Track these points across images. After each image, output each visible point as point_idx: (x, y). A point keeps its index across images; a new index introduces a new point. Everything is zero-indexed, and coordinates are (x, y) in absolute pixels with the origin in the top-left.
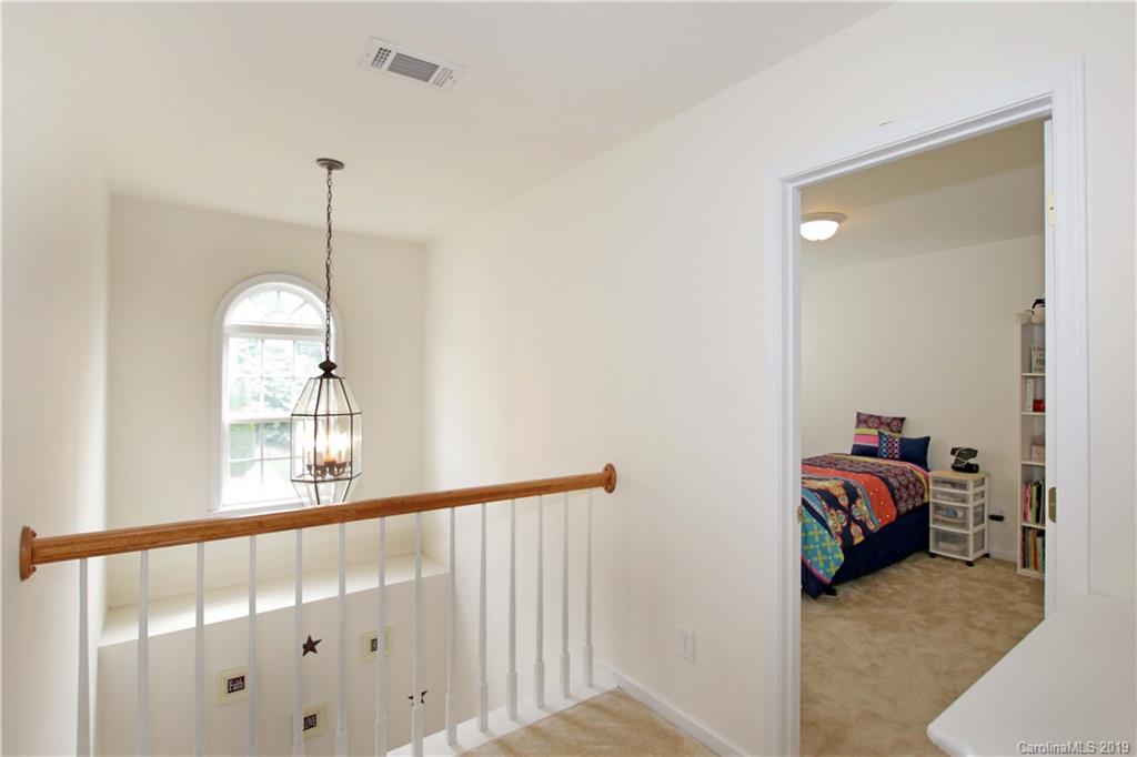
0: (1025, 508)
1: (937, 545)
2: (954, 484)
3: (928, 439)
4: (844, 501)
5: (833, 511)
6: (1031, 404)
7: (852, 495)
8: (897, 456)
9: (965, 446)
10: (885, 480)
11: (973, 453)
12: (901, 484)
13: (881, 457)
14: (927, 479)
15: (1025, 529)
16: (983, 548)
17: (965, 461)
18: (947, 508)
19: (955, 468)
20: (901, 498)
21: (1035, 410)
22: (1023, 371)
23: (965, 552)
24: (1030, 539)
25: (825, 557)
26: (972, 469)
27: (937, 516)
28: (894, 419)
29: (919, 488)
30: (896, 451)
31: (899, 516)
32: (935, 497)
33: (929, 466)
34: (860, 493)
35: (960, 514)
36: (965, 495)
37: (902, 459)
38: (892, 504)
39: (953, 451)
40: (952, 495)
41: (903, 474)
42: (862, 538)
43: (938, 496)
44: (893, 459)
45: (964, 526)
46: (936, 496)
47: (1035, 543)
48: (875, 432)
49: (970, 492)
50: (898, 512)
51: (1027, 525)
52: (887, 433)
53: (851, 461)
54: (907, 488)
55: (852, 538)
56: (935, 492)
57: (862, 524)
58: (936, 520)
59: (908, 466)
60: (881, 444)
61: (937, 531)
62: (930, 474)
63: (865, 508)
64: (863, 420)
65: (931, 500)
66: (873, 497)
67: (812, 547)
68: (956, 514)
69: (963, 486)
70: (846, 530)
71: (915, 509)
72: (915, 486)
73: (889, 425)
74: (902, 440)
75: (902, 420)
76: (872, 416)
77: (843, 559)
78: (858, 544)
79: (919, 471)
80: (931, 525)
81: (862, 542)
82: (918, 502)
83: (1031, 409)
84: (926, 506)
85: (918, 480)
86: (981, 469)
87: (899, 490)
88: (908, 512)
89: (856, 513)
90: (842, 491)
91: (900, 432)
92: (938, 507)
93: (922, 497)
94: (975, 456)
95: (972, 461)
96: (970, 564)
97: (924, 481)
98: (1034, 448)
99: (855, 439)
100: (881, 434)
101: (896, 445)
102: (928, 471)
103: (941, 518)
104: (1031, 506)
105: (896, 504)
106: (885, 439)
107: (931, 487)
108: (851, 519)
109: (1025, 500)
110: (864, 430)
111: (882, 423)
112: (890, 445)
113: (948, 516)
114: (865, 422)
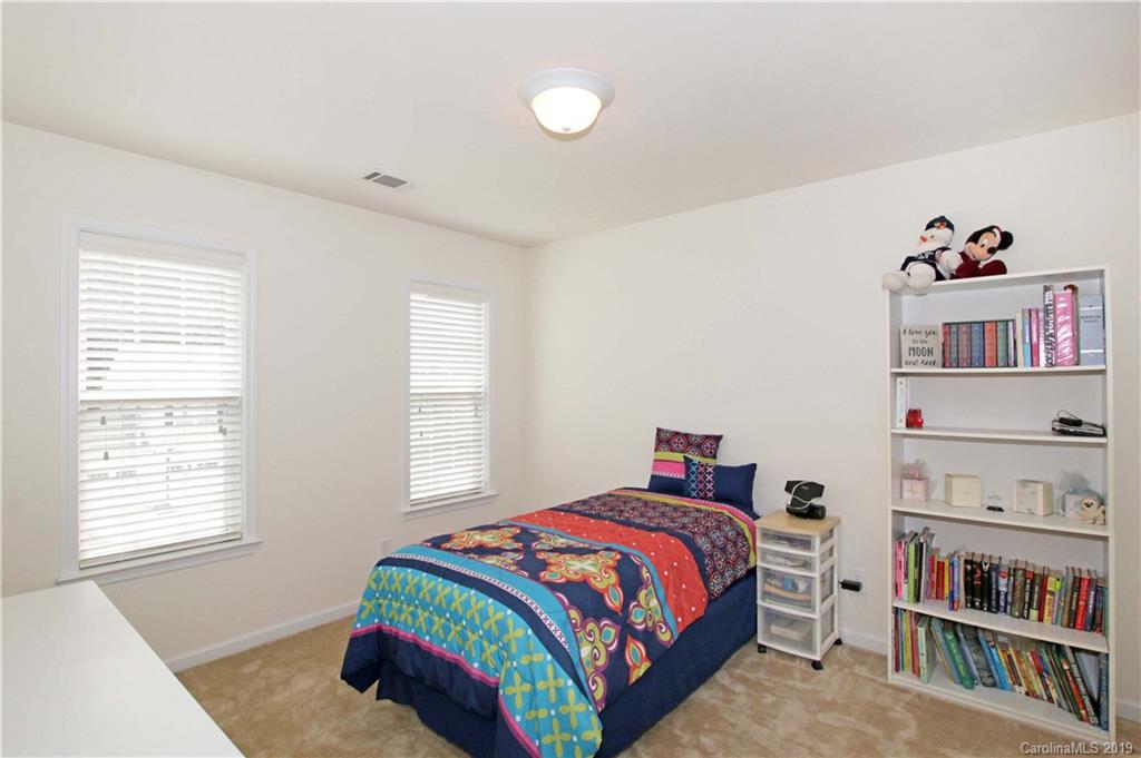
0: (895, 577)
1: (767, 631)
2: (791, 540)
3: (754, 466)
4: (614, 600)
5: (591, 626)
6: (902, 416)
7: (631, 583)
8: (710, 495)
9: (807, 479)
10: (689, 543)
11: (817, 490)
12: (714, 546)
13: (689, 496)
14: (753, 530)
15: (896, 611)
16: (832, 630)
17: (806, 501)
18: (782, 577)
19: (793, 512)
20: (715, 569)
21: (909, 425)
22: (891, 367)
23: (808, 643)
24: (906, 626)
25: (566, 737)
26: (815, 513)
27: (768, 588)
28: (707, 437)
29: (740, 545)
30: (710, 486)
31: (712, 600)
32: (764, 560)
33: (756, 508)
34: (645, 575)
35: (802, 586)
36: (810, 557)
37: (719, 498)
38: (701, 583)
39: (789, 486)
40: (787, 557)
41: (718, 528)
42: (646, 665)
43: (770, 558)
44: (705, 498)
45: (808, 605)
46: (768, 557)
47: (914, 634)
48: (679, 457)
49: (815, 554)
50: (710, 594)
51: (900, 606)
52: (696, 459)
53: (646, 503)
54: (723, 550)
55: (627, 669)
56: (765, 552)
57: (648, 637)
58: (767, 594)
59: (726, 510)
60: (688, 476)
61: (768, 612)
62: (757, 523)
63: (654, 603)
64: (665, 439)
65: (759, 564)
66: (668, 577)
67: (542, 713)
68: (795, 587)
69: (805, 543)
70: (617, 658)
71: (736, 582)
72: (735, 543)
73: (699, 446)
74: (719, 469)
75: (718, 438)
76: (677, 433)
77: (599, 740)
78: (640, 679)
79: (741, 520)
80: (759, 602)
81: (647, 672)
82: (741, 571)
83: (904, 424)
84: (752, 572)
85: (740, 534)
86: (828, 513)
87: (711, 556)
88: (727, 589)
89: (637, 619)
90: (613, 578)
91: (715, 457)
92: (769, 574)
93: (746, 561)
94: (820, 495)
95: (815, 501)
96: (816, 665)
97: (748, 534)
98: (907, 484)
99: (654, 468)
100: (688, 461)
101: (709, 477)
102: (756, 517)
103: (773, 590)
104: (906, 576)
105: (706, 579)
106: (694, 468)
107: (759, 544)
108: (626, 631)
109: (897, 565)
110: (666, 455)
111: (689, 444)
112: (701, 477)
113: (783, 588)
114: (668, 442)
